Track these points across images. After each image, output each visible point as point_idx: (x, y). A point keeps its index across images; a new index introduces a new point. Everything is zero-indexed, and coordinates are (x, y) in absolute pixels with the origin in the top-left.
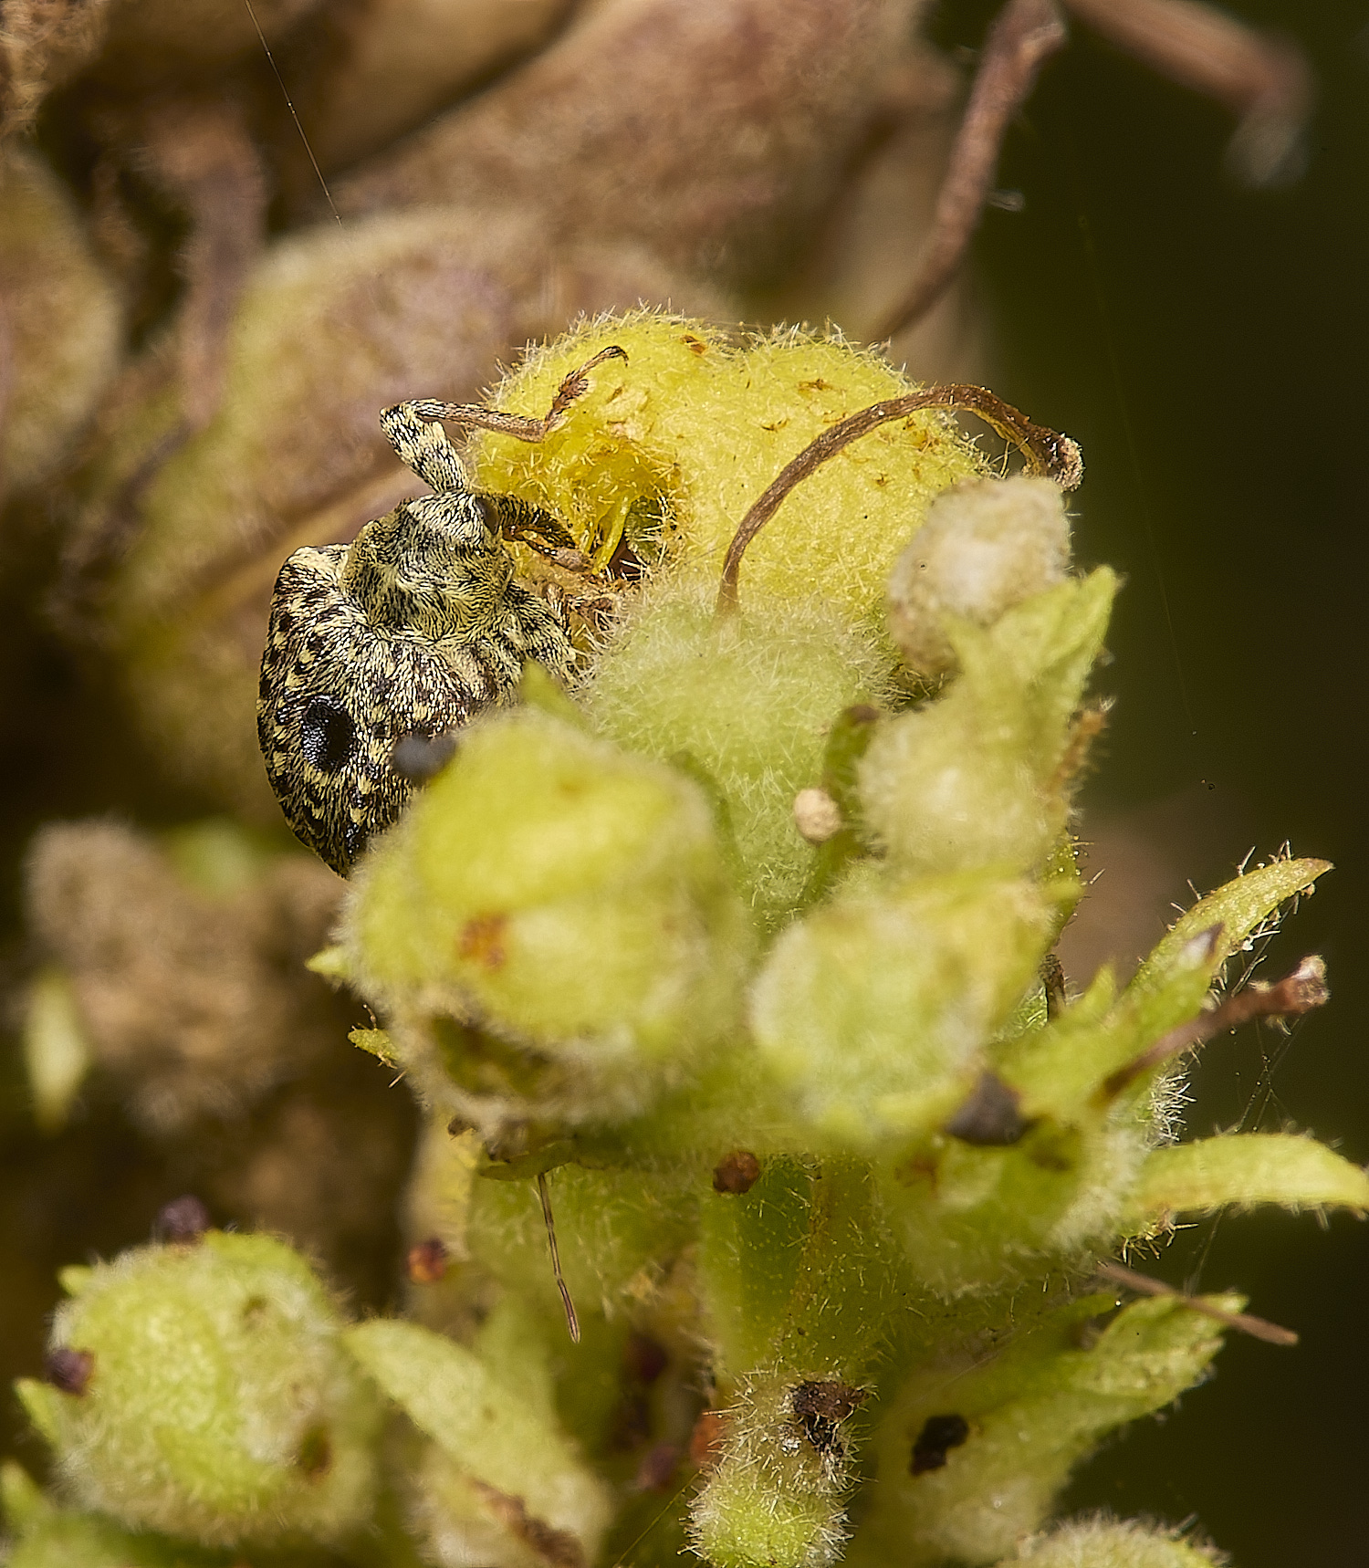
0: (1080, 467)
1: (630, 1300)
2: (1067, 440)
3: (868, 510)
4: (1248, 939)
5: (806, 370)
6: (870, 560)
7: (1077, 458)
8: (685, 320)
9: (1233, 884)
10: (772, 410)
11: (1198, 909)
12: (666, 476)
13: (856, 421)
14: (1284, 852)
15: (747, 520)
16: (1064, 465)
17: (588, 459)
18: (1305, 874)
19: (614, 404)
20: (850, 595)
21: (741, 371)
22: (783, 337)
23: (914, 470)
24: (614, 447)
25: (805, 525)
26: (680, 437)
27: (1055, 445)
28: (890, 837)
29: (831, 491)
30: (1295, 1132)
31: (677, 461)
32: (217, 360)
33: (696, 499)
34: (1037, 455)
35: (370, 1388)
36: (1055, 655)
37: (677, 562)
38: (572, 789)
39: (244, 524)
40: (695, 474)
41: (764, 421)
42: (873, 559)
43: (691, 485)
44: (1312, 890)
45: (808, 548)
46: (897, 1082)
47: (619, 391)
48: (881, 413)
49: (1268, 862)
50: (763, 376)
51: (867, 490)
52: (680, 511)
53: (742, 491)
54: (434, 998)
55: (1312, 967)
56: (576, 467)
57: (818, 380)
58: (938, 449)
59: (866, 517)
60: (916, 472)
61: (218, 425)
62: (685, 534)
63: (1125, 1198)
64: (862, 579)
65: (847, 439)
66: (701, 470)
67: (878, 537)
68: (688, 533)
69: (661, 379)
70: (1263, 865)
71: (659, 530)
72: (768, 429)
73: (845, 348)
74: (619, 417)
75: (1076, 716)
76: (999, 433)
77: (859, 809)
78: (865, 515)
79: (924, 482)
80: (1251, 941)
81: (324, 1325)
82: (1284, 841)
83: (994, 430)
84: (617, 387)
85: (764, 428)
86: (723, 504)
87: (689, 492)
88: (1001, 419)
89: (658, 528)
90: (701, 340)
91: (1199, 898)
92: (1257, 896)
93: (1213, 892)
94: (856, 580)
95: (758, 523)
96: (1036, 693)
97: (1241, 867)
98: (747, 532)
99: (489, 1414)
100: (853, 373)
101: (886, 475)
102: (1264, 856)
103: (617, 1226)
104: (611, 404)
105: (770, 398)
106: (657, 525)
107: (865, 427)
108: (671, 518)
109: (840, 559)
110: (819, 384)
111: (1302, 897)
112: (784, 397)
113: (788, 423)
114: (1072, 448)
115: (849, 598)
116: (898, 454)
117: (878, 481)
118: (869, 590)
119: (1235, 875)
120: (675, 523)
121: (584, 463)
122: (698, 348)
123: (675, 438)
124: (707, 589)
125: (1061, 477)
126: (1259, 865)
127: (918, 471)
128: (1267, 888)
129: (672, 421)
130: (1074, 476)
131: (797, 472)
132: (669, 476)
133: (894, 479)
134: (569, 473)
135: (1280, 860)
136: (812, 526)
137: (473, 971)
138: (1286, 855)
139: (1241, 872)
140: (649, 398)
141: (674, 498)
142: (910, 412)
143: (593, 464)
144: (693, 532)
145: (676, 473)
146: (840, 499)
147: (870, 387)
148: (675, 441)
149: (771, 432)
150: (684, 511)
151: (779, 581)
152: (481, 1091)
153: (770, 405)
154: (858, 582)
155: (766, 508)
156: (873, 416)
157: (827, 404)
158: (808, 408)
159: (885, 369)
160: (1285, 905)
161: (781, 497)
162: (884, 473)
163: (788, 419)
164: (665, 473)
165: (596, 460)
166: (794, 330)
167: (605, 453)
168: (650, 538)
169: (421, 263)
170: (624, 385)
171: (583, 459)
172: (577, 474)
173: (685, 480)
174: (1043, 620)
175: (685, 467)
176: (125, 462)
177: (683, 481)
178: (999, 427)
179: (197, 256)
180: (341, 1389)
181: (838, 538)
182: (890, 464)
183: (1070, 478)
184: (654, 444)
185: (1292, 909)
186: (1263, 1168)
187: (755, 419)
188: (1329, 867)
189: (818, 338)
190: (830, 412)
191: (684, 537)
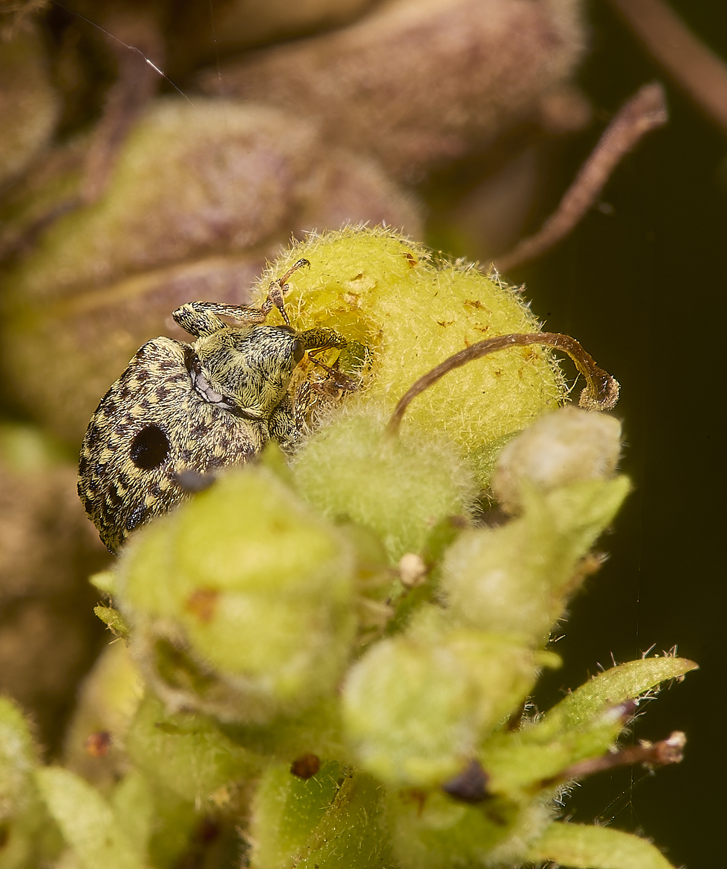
0: (617, 398)
1: (212, 803)
2: (614, 380)
3: (486, 389)
4: (638, 698)
5: (472, 293)
6: (480, 419)
7: (617, 392)
8: (409, 242)
9: (637, 663)
10: (446, 313)
11: (613, 671)
12: (374, 336)
13: (497, 341)
14: (672, 652)
15: (418, 383)
16: (608, 394)
17: (329, 311)
18: (681, 668)
19: (355, 283)
20: (462, 436)
21: (433, 285)
22: (463, 267)
23: (519, 371)
24: (347, 309)
25: (447, 387)
26: (388, 315)
27: (606, 382)
28: (453, 599)
29: (468, 371)
30: (643, 836)
31: (382, 329)
32: (110, 164)
33: (386, 355)
34: (595, 386)
35: (42, 807)
36: (581, 521)
37: (366, 390)
38: (279, 527)
39: (98, 266)
40: (390, 339)
41: (439, 318)
42: (481, 418)
43: (386, 345)
44: (683, 679)
45: (445, 401)
46: (422, 753)
47: (360, 276)
48: (513, 340)
49: (662, 655)
50: (445, 290)
51: (489, 376)
52: (376, 359)
53: (415, 358)
54: (165, 628)
55: (678, 739)
56: (321, 314)
57: (477, 302)
58: (536, 361)
59: (484, 393)
60: (520, 373)
61: (99, 203)
62: (375, 375)
63: (531, 847)
64: (471, 428)
65: (489, 350)
66: (395, 338)
67: (487, 406)
68: (377, 374)
69: (387, 276)
70: (658, 656)
71: (360, 368)
72: (440, 324)
73: (498, 285)
74: (356, 292)
75: (583, 559)
76: (577, 367)
77: (439, 574)
78: (483, 391)
79: (523, 380)
80: (639, 699)
81: (25, 764)
82: (674, 645)
83: (575, 365)
84: (360, 273)
85: (438, 323)
86: (402, 363)
87: (384, 350)
88: (581, 361)
89: (360, 366)
90: (415, 259)
91: (615, 665)
92: (650, 674)
93: (624, 663)
94: (468, 428)
95: (424, 387)
96: (564, 541)
97: (645, 654)
98: (417, 389)
99: (109, 843)
100: (499, 302)
101: (502, 370)
102: (659, 651)
103: (218, 757)
104: (353, 282)
105: (446, 305)
106: (360, 365)
107: (501, 346)
108: (370, 363)
109: (462, 413)
110: (477, 305)
111: (675, 681)
112: (455, 307)
113: (453, 323)
114: (615, 385)
115: (461, 438)
116: (512, 359)
117: (497, 373)
118: (474, 436)
119: (640, 657)
120: (371, 366)
121: (327, 313)
122: (412, 263)
123: (385, 315)
124: (382, 415)
125: (604, 401)
126: (656, 655)
127: (522, 373)
128: (657, 671)
129: (386, 305)
130: (612, 402)
131: (455, 362)
132: (375, 336)
133: (506, 374)
134: (316, 316)
135: (669, 655)
136: (450, 389)
137: (192, 620)
138: (673, 654)
139: (644, 656)
140: (376, 286)
141: (374, 351)
142: (530, 344)
143: (331, 315)
144: (379, 374)
145: (380, 336)
146: (472, 377)
147: (506, 314)
148: (384, 317)
149: (442, 326)
150: (378, 360)
151: (422, 416)
152: (173, 684)
153: (446, 309)
154: (469, 430)
155: (431, 379)
156: (508, 341)
157: (478, 318)
158: (467, 317)
159: (518, 304)
160: (664, 684)
161: (441, 375)
162: (501, 369)
163: (454, 321)
164: (373, 334)
165: (334, 313)
166: (471, 265)
167: (341, 311)
168: (354, 372)
169: (246, 142)
170: (365, 274)
171: (327, 310)
172: (320, 318)
173: (384, 342)
174: (580, 498)
175: (386, 334)
176: (37, 210)
177: (383, 342)
178: (578, 364)
179: (114, 98)
180: (25, 804)
181: (464, 400)
182: (507, 365)
183: (609, 403)
184: (372, 315)
185: (668, 686)
186: (618, 854)
187: (434, 315)
188: (696, 667)
189: (484, 273)
190: (479, 323)
191: (374, 375)
